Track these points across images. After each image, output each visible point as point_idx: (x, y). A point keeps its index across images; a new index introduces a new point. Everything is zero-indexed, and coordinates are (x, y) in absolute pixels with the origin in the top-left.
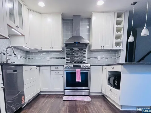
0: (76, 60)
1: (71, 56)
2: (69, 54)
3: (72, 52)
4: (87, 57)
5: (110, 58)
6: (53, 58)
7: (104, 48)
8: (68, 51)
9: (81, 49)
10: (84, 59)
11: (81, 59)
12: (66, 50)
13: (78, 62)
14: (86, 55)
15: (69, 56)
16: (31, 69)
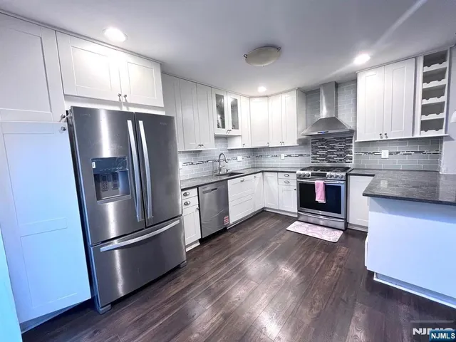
0: (330, 158)
1: (321, 152)
2: (316, 147)
3: (322, 145)
4: (353, 153)
5: (416, 152)
6: (290, 156)
7: (387, 137)
8: (315, 143)
9: (341, 138)
10: (349, 155)
11: (341, 156)
12: (311, 142)
13: (334, 162)
14: (353, 148)
15: (318, 151)
16: (242, 181)
